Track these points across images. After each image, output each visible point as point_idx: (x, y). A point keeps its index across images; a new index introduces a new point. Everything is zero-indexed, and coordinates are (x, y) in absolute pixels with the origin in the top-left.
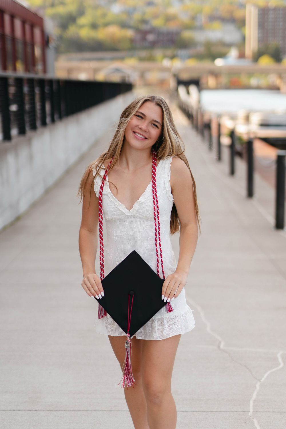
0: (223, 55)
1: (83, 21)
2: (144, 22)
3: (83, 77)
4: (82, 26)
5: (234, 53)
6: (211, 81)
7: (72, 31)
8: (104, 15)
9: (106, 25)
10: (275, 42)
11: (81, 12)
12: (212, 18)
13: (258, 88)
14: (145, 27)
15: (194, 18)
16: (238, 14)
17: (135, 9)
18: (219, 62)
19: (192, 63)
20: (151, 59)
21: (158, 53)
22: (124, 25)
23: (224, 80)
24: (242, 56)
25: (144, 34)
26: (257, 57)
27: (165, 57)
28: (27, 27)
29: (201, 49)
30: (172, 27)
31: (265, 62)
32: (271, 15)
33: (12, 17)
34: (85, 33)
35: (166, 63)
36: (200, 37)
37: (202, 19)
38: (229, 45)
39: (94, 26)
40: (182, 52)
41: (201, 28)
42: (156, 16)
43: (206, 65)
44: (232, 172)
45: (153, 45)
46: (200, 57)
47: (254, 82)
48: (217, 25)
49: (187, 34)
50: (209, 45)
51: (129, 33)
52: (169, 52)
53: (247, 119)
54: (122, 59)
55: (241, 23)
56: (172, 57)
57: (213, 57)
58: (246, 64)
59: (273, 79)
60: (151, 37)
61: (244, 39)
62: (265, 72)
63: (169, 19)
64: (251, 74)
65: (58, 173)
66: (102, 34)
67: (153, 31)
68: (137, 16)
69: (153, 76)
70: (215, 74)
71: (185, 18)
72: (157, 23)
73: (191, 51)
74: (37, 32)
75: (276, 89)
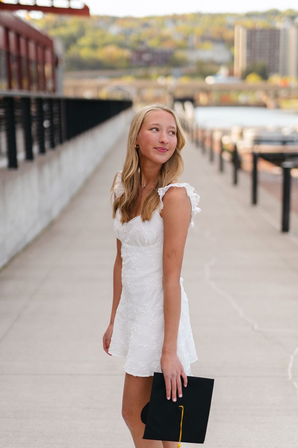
0: (213, 74)
1: (84, 41)
2: (140, 42)
3: (88, 94)
4: (82, 47)
5: (223, 72)
6: (202, 98)
7: (74, 50)
8: (103, 36)
9: (105, 45)
10: (262, 62)
11: (82, 33)
12: (204, 39)
13: (247, 105)
14: (141, 47)
15: (186, 39)
16: (228, 35)
17: (131, 30)
18: (210, 80)
19: (185, 81)
20: (147, 77)
21: (153, 71)
22: (121, 46)
23: (215, 97)
24: (231, 74)
25: (139, 54)
26: (245, 75)
27: (159, 75)
28: (40, 49)
29: (193, 68)
30: (166, 47)
31: (253, 80)
32: (258, 36)
33: (27, 40)
34: (85, 53)
35: (161, 81)
36: (192, 56)
37: (194, 40)
38: (219, 64)
39: (94, 46)
40: (176, 71)
41: (193, 48)
42: (151, 37)
43: (197, 82)
44: (236, 181)
45: (149, 64)
46: (192, 75)
47: (242, 98)
48: (207, 45)
49: (180, 54)
50: (200, 64)
51: (126, 53)
52: (164, 70)
53: (241, 135)
54: (119, 77)
55: (230, 43)
56: (167, 75)
57: (204, 75)
58: (235, 81)
59: (261, 96)
60: (146, 57)
61: (232, 58)
62: (253, 90)
63: (164, 39)
64: (239, 91)
65: (80, 182)
66: (101, 54)
67: (148, 51)
68: (133, 37)
69: (149, 93)
70: (207, 91)
71: (178, 39)
72: (153, 43)
73: (183, 70)
74: (48, 54)
75: (263, 105)
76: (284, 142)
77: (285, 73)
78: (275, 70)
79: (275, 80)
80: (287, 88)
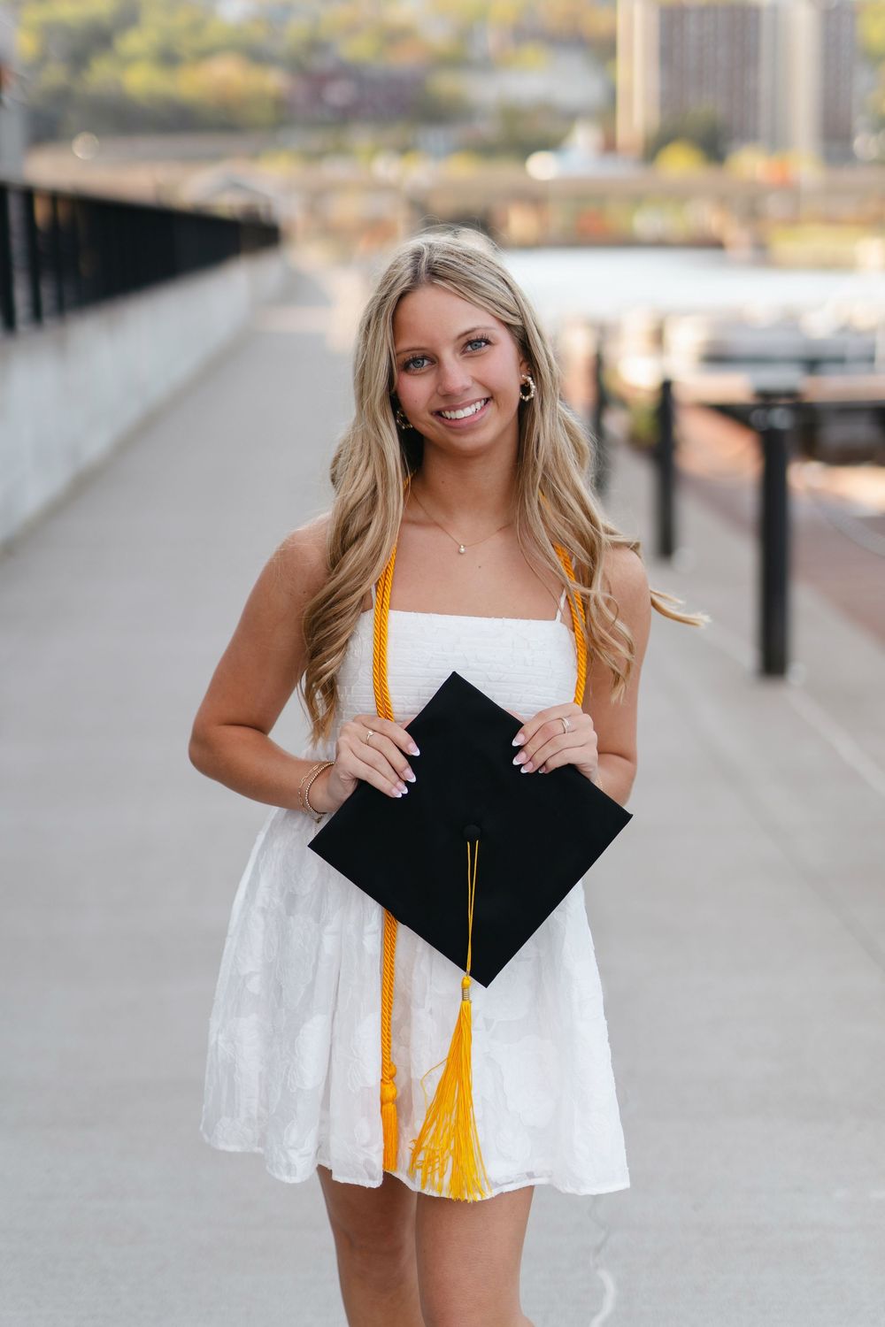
0: (551, 144)
1: (134, 42)
2: (317, 46)
5: (583, 140)
6: (519, 222)
7: (102, 74)
8: (197, 27)
9: (206, 54)
10: (706, 105)
11: (128, 18)
13: (660, 243)
14: (319, 63)
15: (466, 33)
16: (596, 22)
17: (288, 9)
18: (542, 167)
19: (464, 169)
21: (361, 138)
22: (256, 56)
23: (558, 218)
24: (609, 146)
25: (317, 81)
26: (653, 149)
27: (379, 149)
29: (487, 128)
30: (403, 60)
31: (680, 163)
32: (692, 28)
34: (141, 81)
35: (386, 168)
36: (485, 91)
37: (490, 41)
38: (570, 117)
39: (168, 58)
40: (435, 137)
41: (486, 65)
42: (353, 29)
43: (501, 174)
45: (345, 117)
46: (486, 150)
47: (645, 222)
48: (532, 55)
49: (447, 84)
50: (512, 115)
51: (273, 81)
52: (393, 135)
53: (658, 338)
54: (251, 155)
55: (603, 50)
56: (404, 150)
57: (522, 148)
58: (622, 171)
59: (707, 217)
60: (338, 94)
61: (612, 96)
62: (679, 196)
63: (395, 36)
64: (637, 199)
66: (192, 84)
67: (347, 71)
68: (296, 30)
69: (347, 208)
70: (535, 198)
71: (438, 36)
72: (357, 49)
73: (456, 133)
75: (711, 244)
76: (812, 364)
77: (777, 142)
78: (747, 134)
79: (749, 163)
80: (788, 188)
